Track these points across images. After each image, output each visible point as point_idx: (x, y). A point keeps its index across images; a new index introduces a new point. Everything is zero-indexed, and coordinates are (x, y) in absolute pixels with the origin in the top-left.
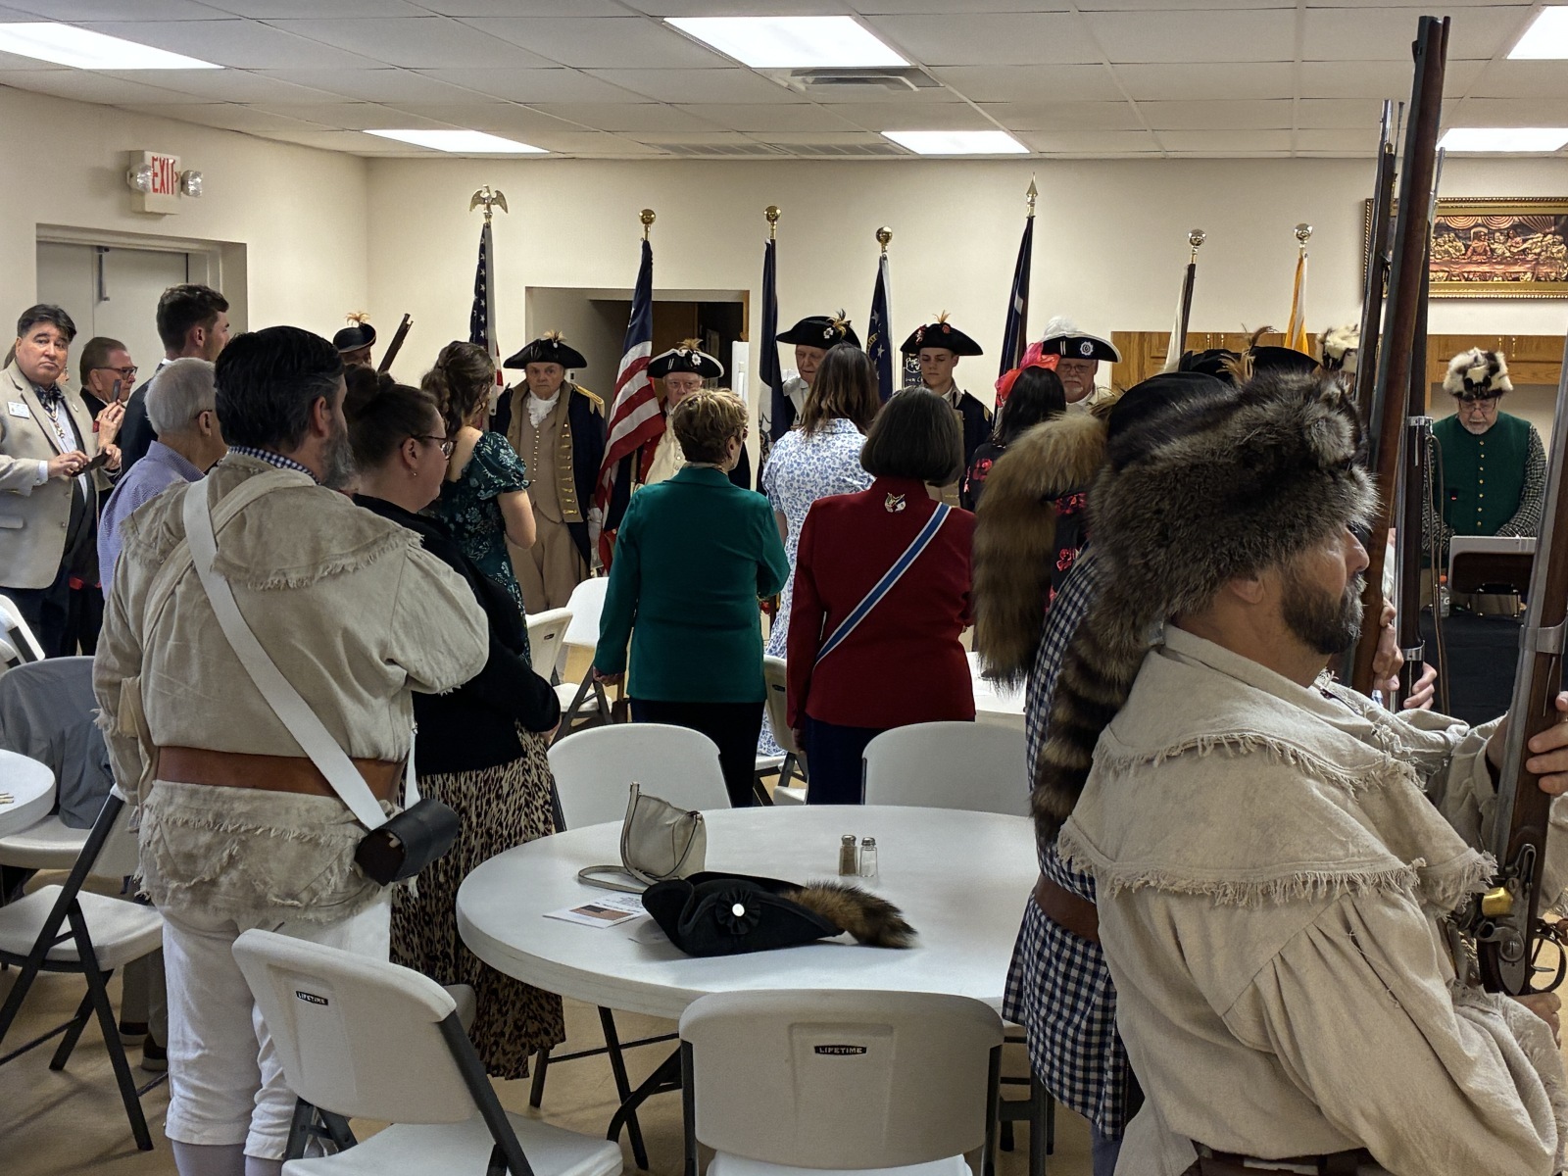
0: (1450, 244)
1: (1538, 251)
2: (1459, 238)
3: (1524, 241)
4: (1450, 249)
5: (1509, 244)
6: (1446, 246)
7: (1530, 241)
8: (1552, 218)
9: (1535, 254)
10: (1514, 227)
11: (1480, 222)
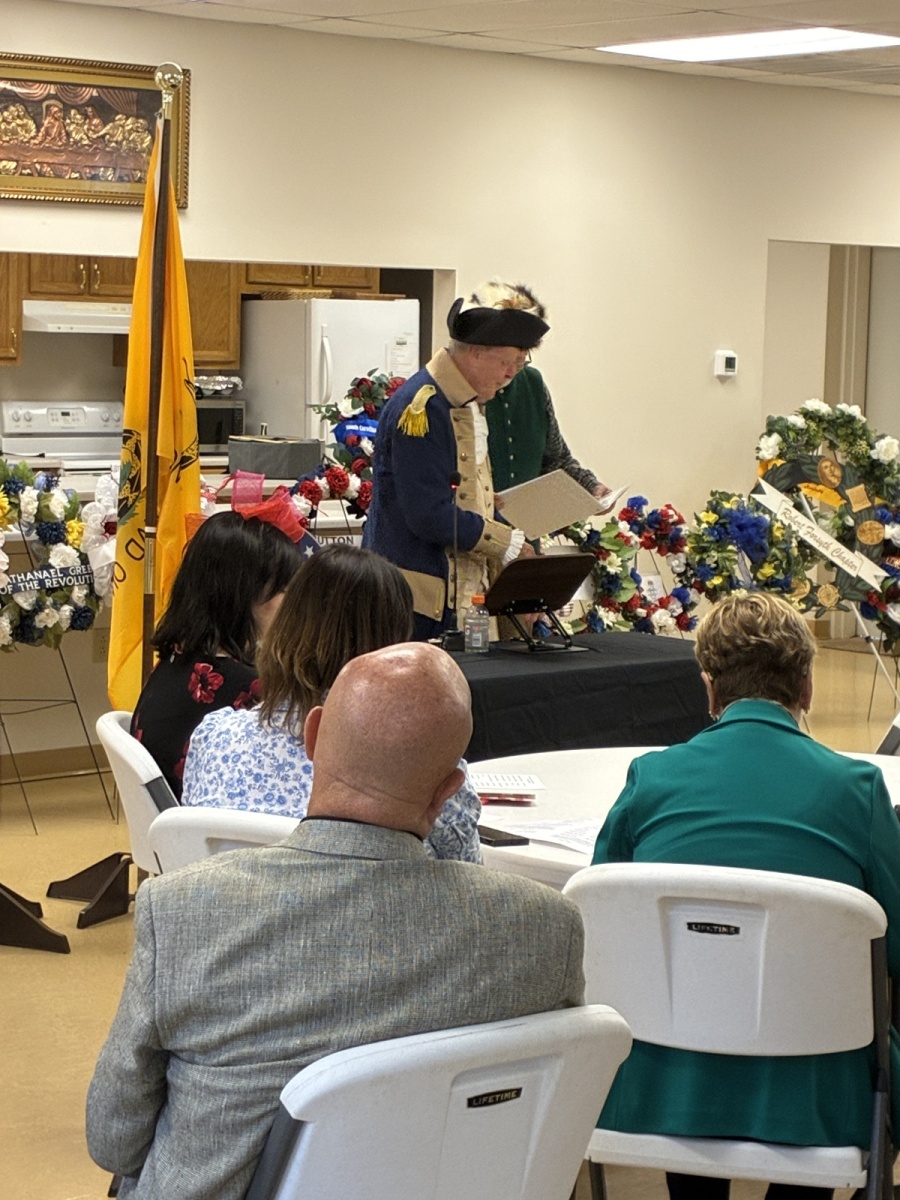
0: (19, 121)
1: (120, 138)
2: (29, 113)
3: (105, 124)
4: (19, 129)
5: (86, 127)
6: (13, 124)
7: (111, 124)
8: (135, 94)
9: (116, 142)
10: (92, 102)
11: (52, 92)
